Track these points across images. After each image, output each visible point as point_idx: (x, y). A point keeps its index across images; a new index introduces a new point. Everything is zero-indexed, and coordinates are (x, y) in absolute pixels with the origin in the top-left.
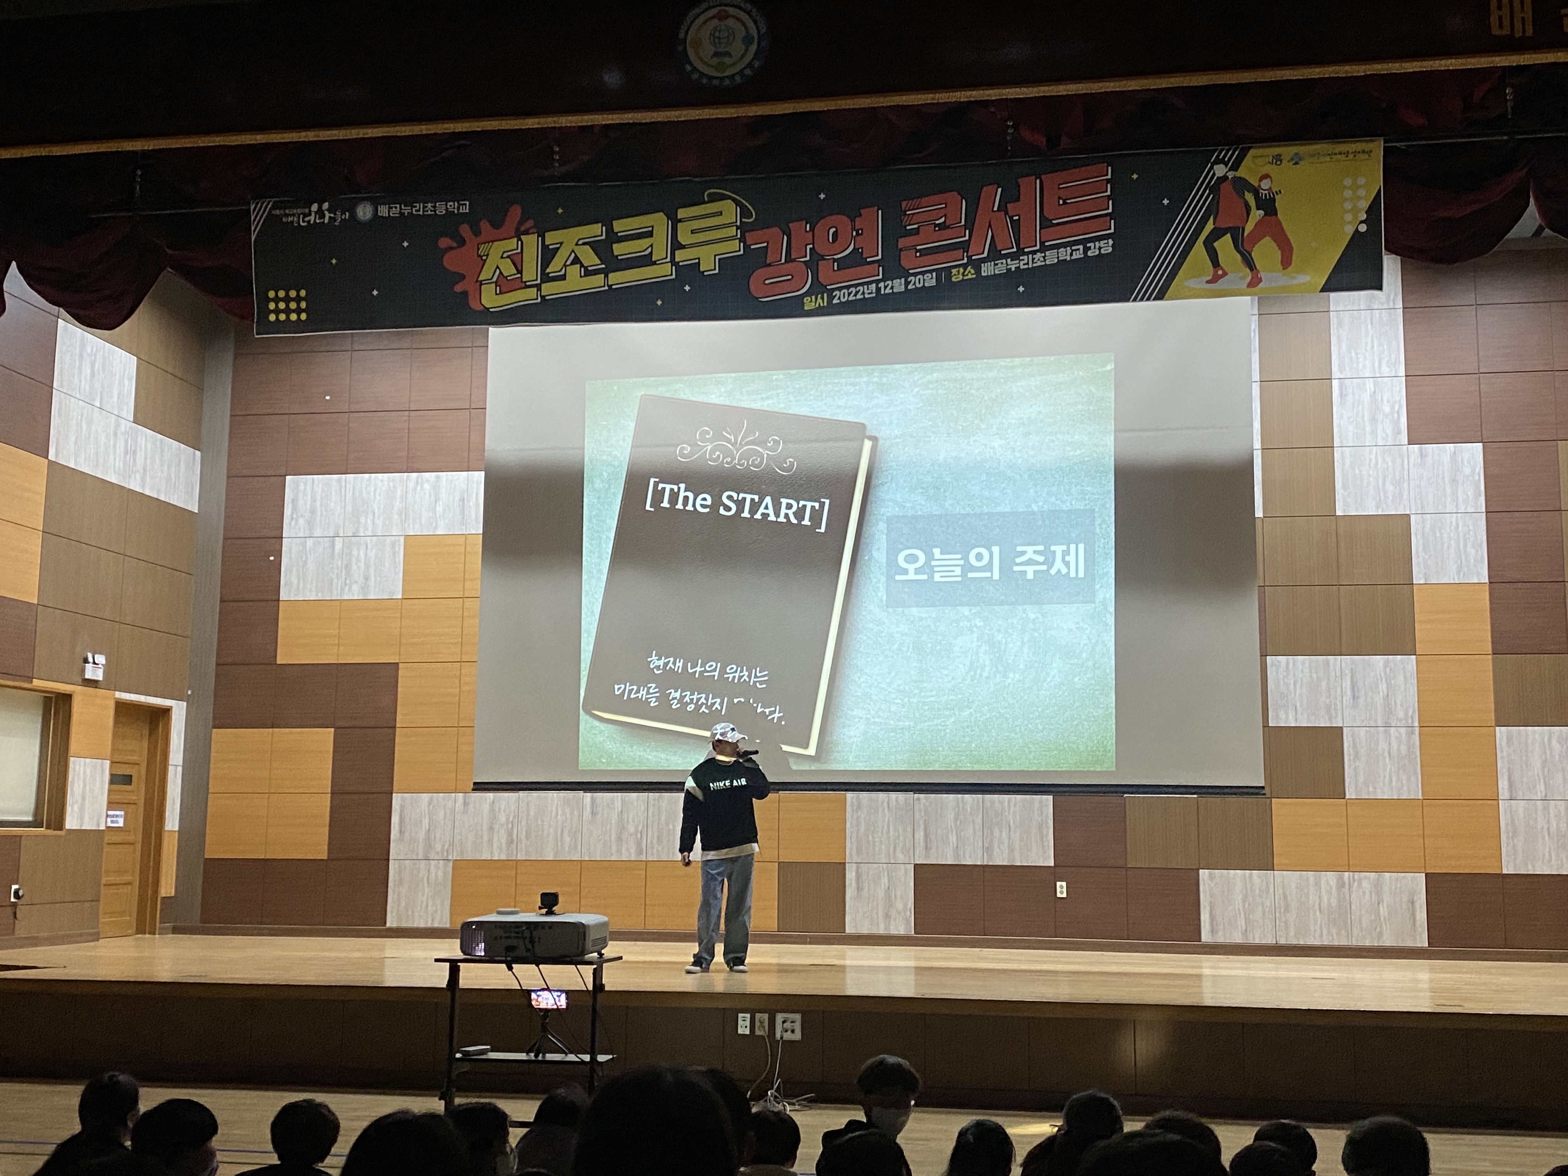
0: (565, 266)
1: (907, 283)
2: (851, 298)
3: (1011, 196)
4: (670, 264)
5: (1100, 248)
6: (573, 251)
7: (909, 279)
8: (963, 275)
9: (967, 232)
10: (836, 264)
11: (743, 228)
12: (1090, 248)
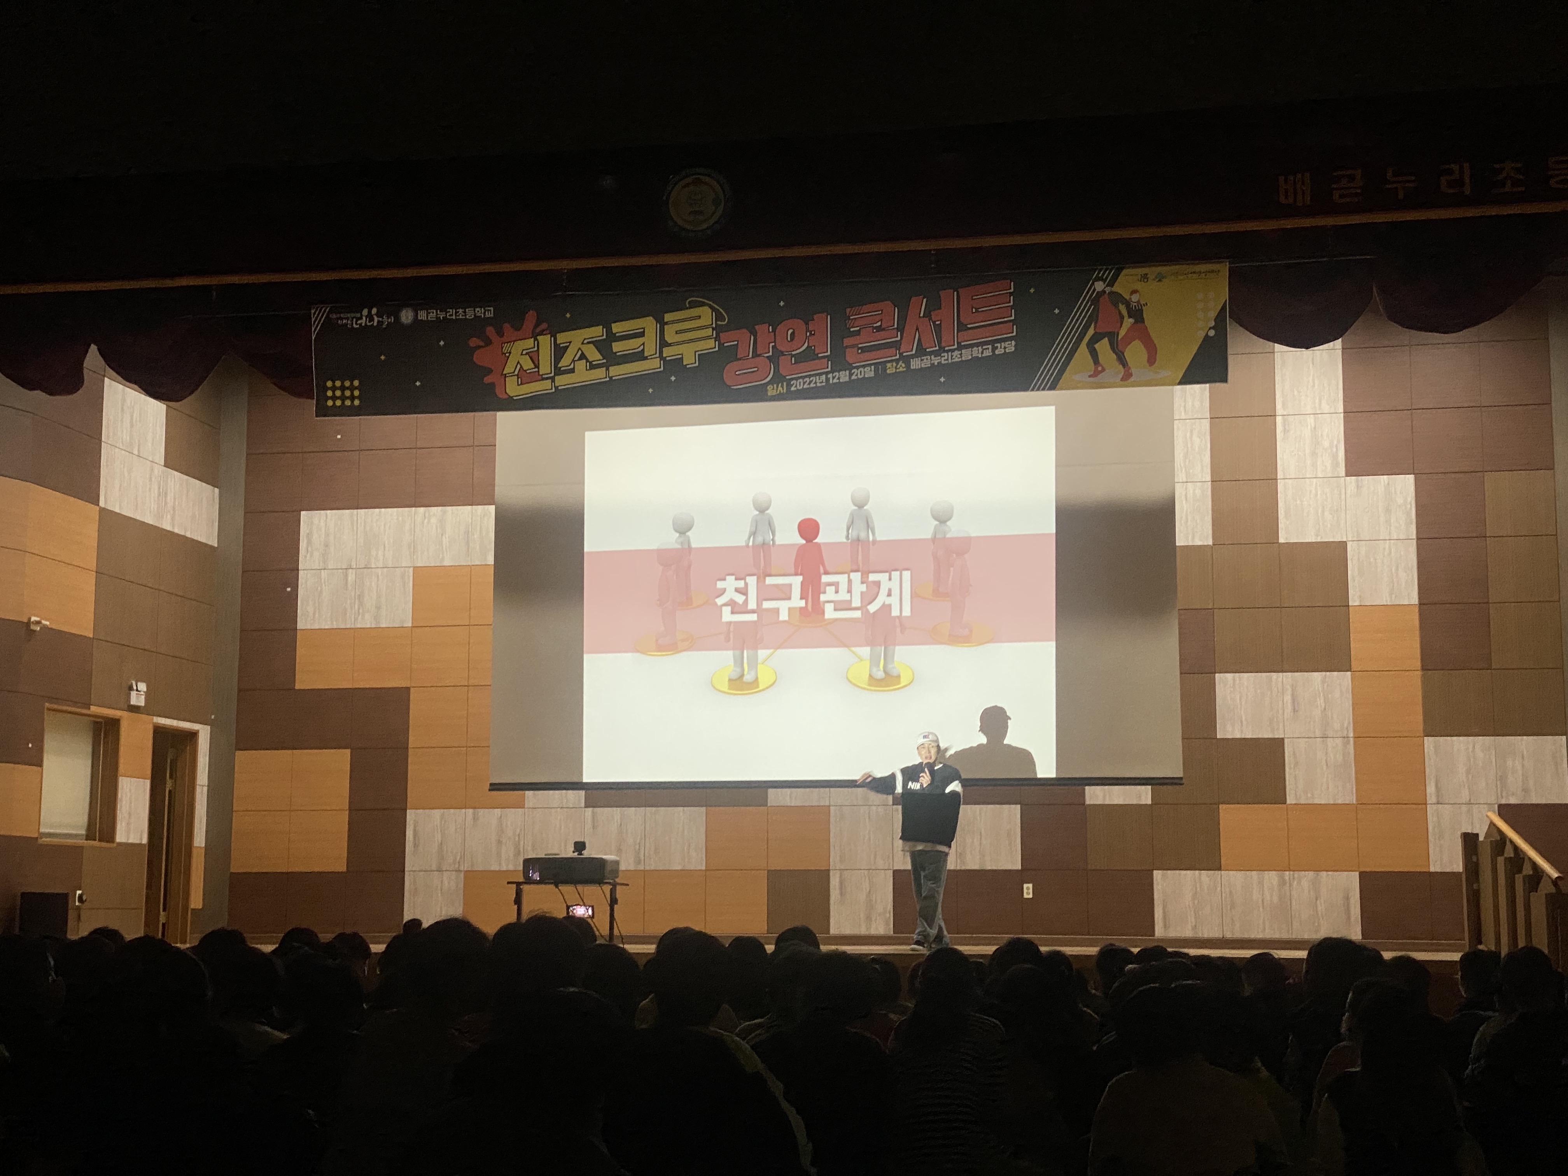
0: (573, 361)
1: (851, 375)
2: (806, 386)
3: (934, 305)
4: (659, 359)
5: (1005, 348)
6: (580, 349)
7: (853, 372)
8: (896, 368)
9: (899, 333)
10: (793, 359)
11: (718, 330)
12: (997, 347)
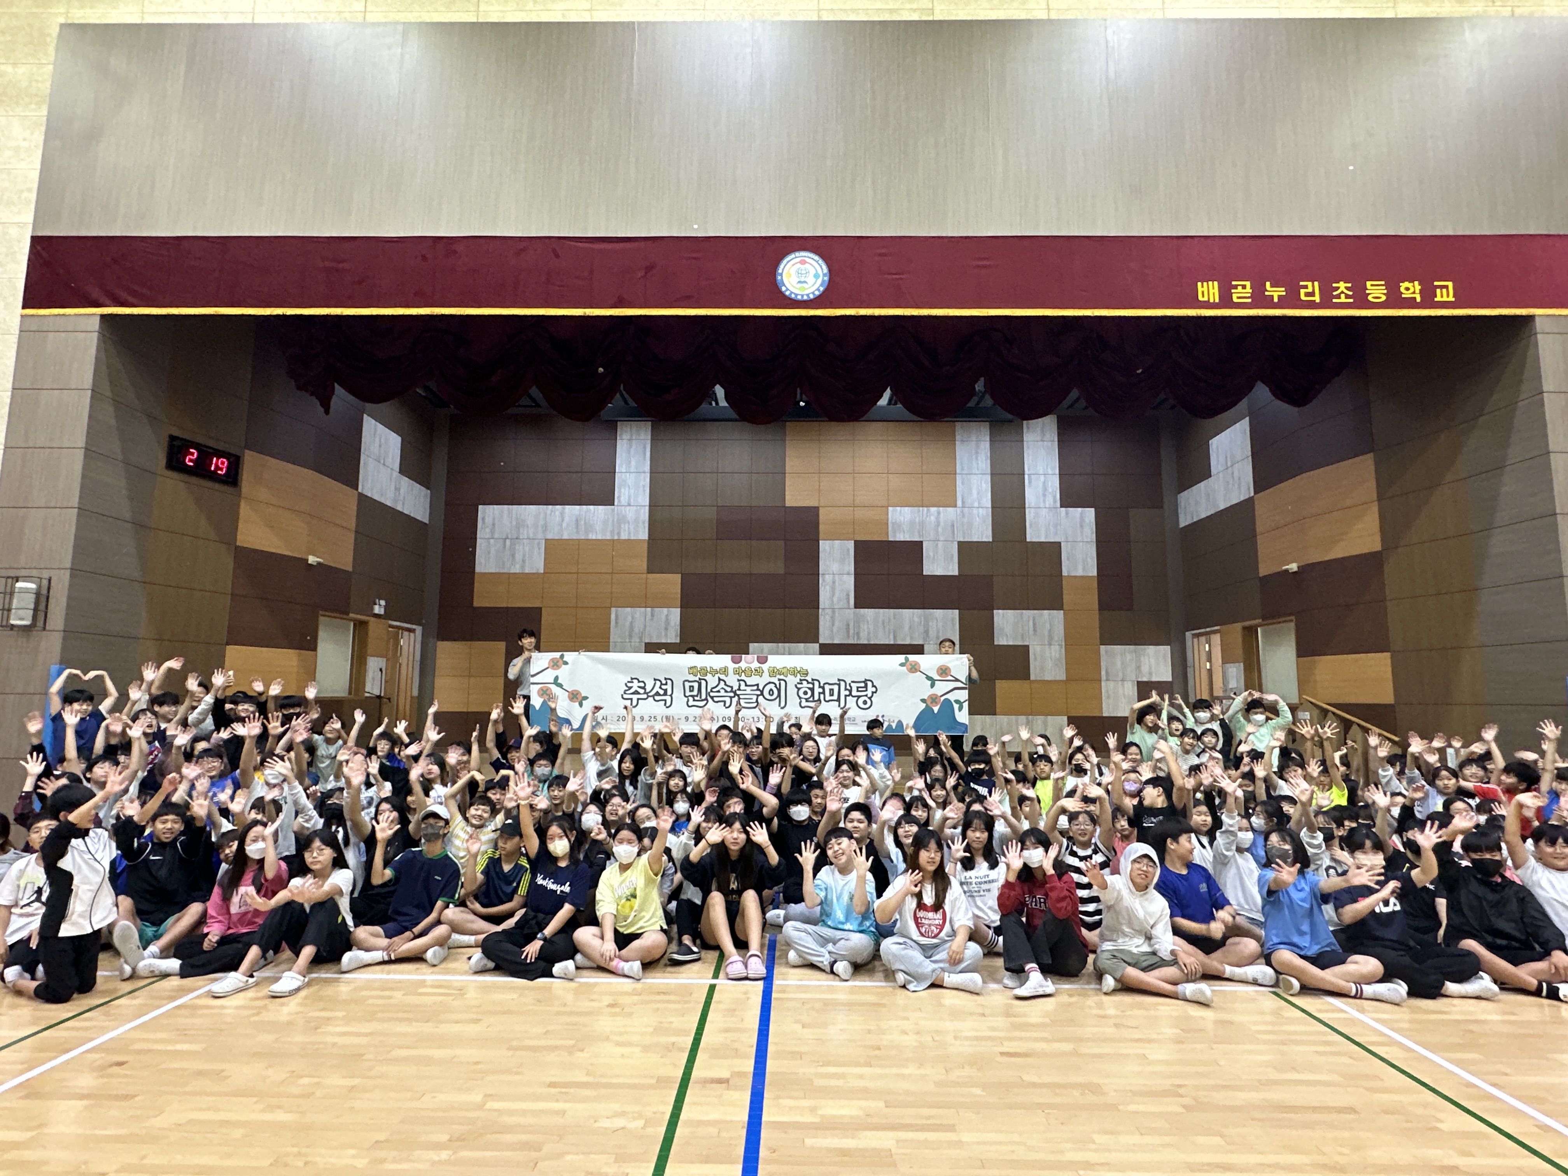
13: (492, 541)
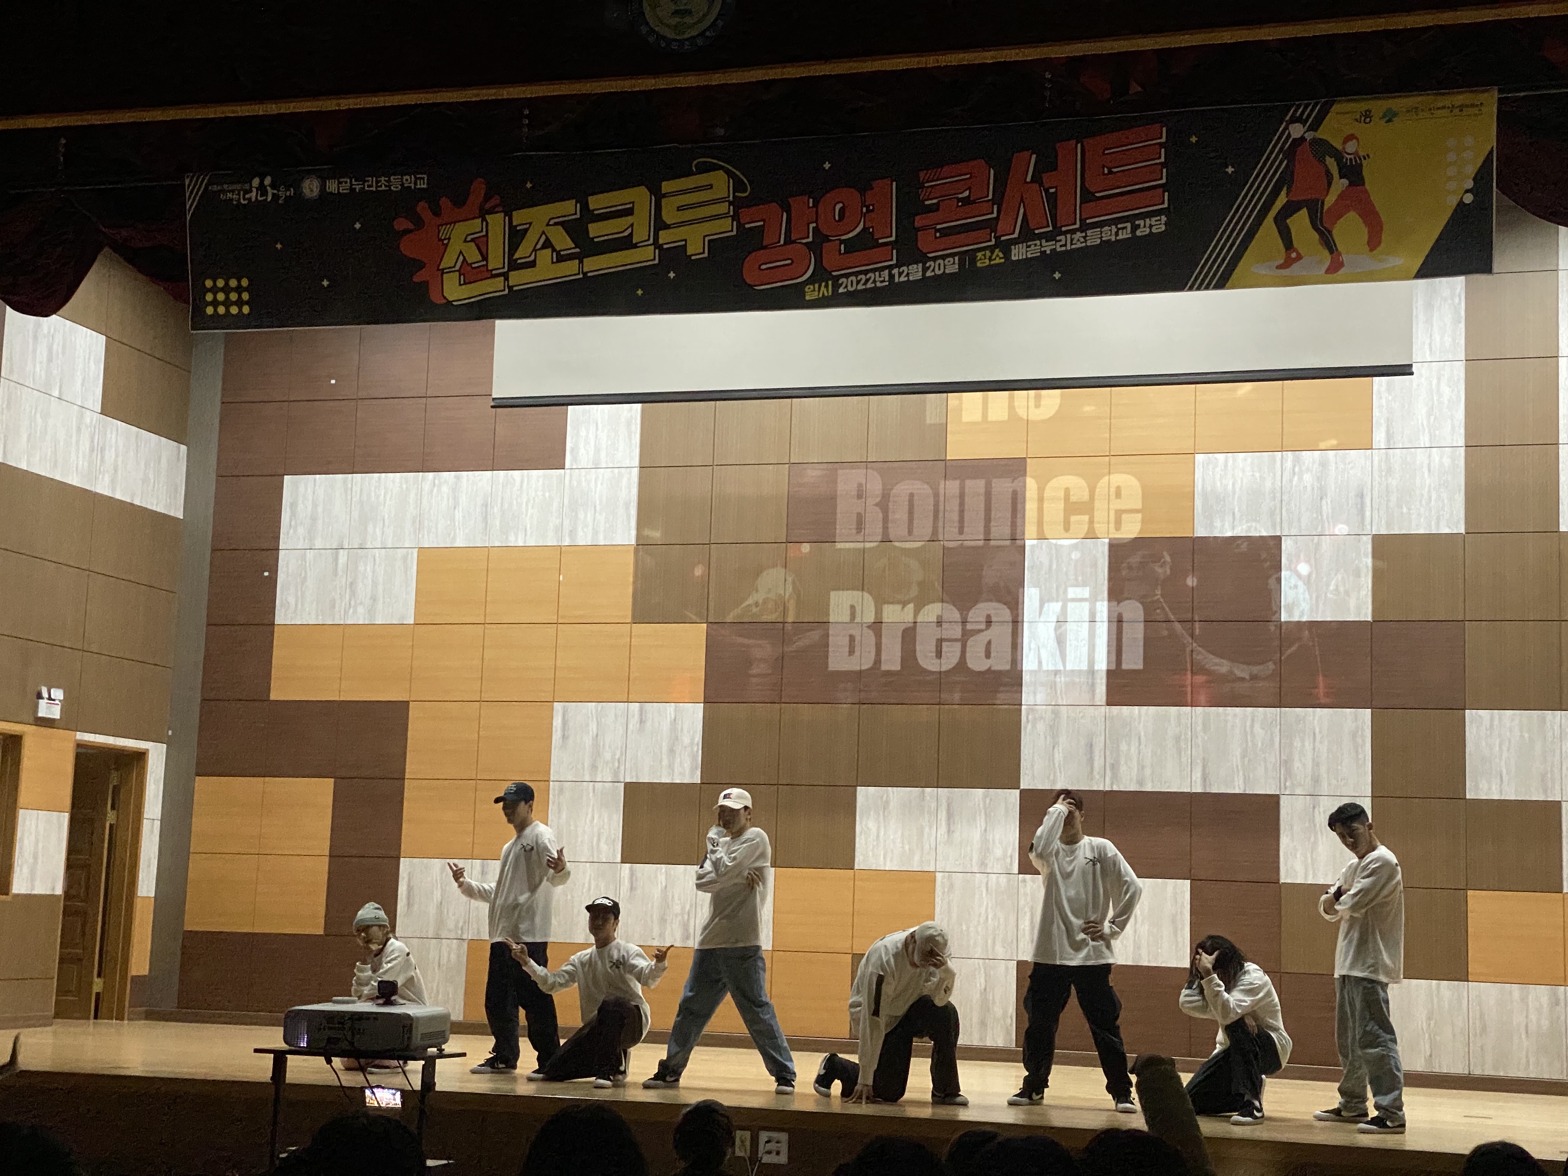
0: (535, 250)
1: (925, 270)
2: (860, 287)
3: (1047, 164)
4: (652, 247)
5: (1151, 226)
6: (543, 233)
7: (928, 265)
8: (990, 259)
9: (995, 207)
10: (843, 246)
11: (737, 204)
12: (1139, 226)
13: (310, 554)
